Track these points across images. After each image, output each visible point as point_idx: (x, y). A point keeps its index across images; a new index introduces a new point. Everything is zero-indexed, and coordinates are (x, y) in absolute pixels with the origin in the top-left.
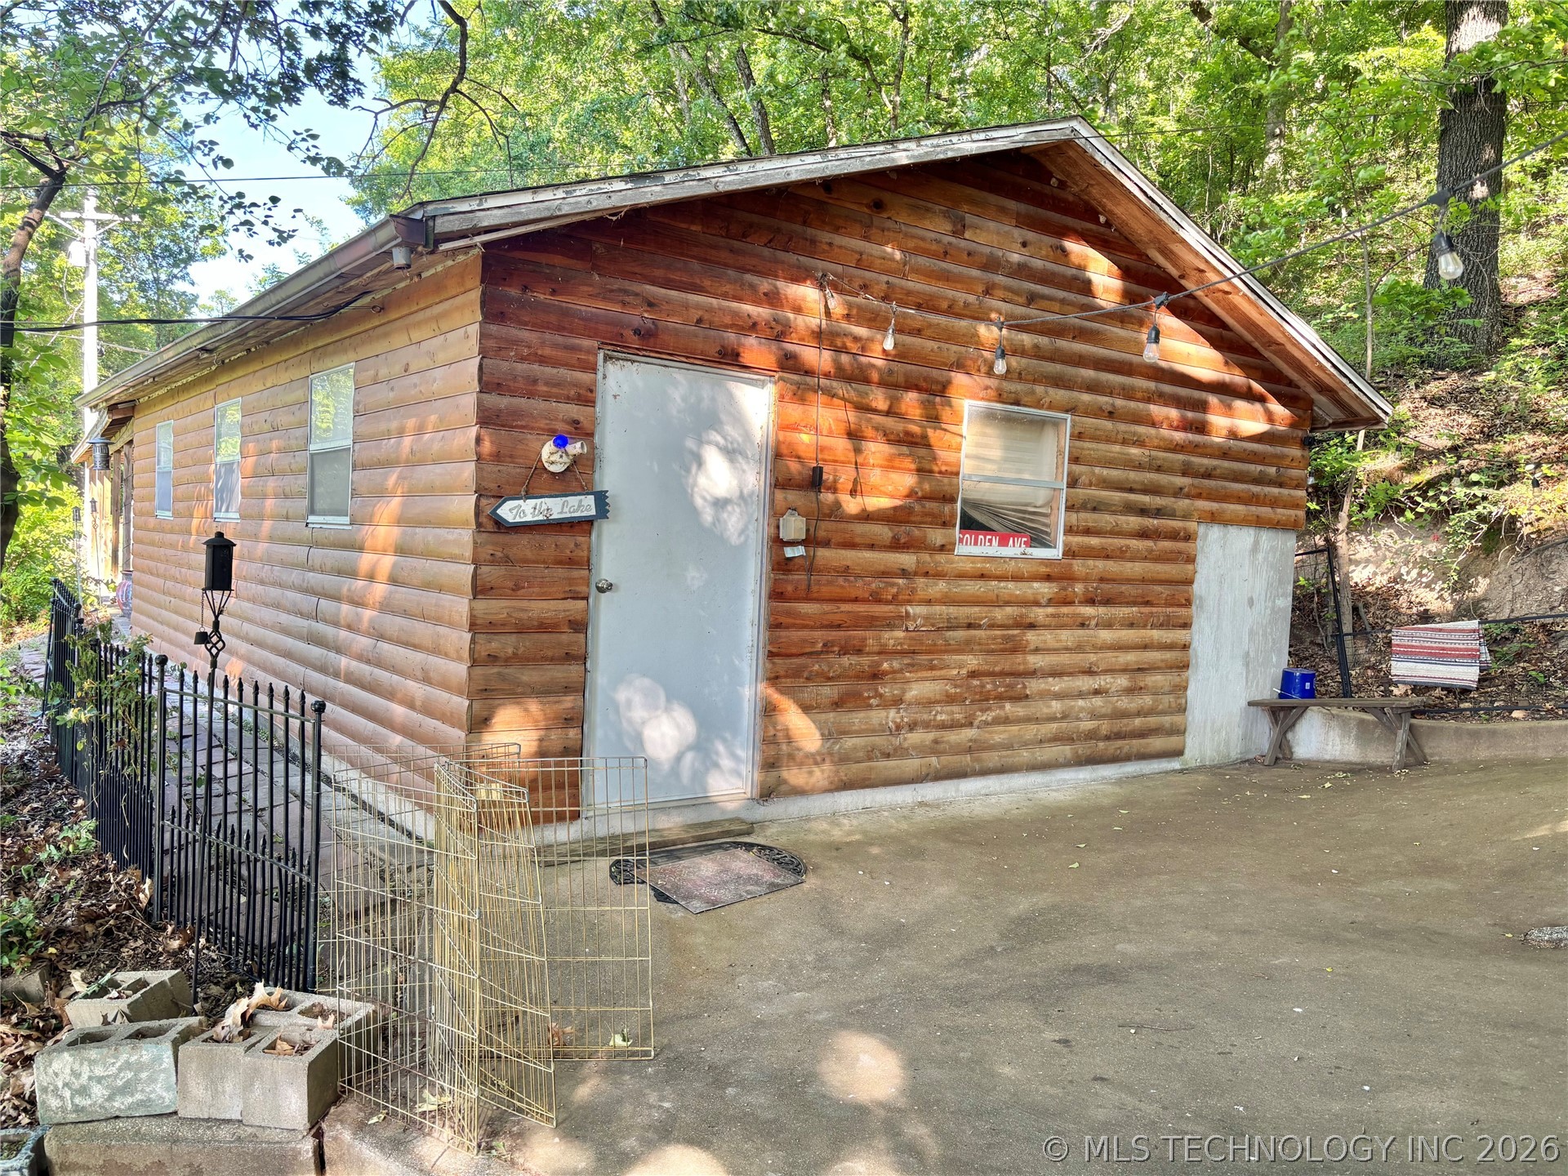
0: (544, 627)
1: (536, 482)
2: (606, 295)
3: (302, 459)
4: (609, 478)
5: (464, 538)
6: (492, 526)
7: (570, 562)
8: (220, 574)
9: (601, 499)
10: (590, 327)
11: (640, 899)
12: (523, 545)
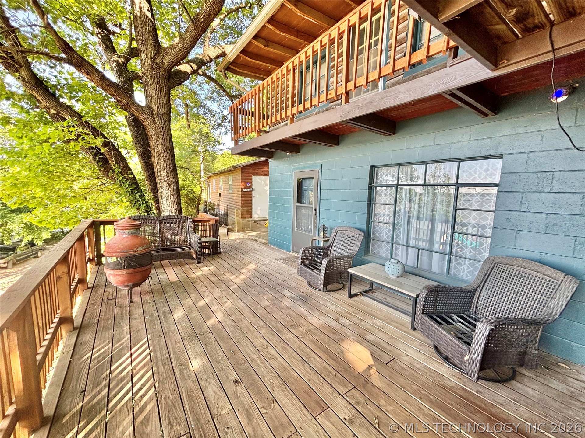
0: (248, 200)
1: (246, 188)
2: (253, 170)
3: (228, 185)
4: (254, 187)
5: (240, 193)
6: (242, 191)
7: (250, 195)
8: (220, 196)
9: (253, 189)
10: (252, 173)
11: (256, 223)
12: (246, 193)
